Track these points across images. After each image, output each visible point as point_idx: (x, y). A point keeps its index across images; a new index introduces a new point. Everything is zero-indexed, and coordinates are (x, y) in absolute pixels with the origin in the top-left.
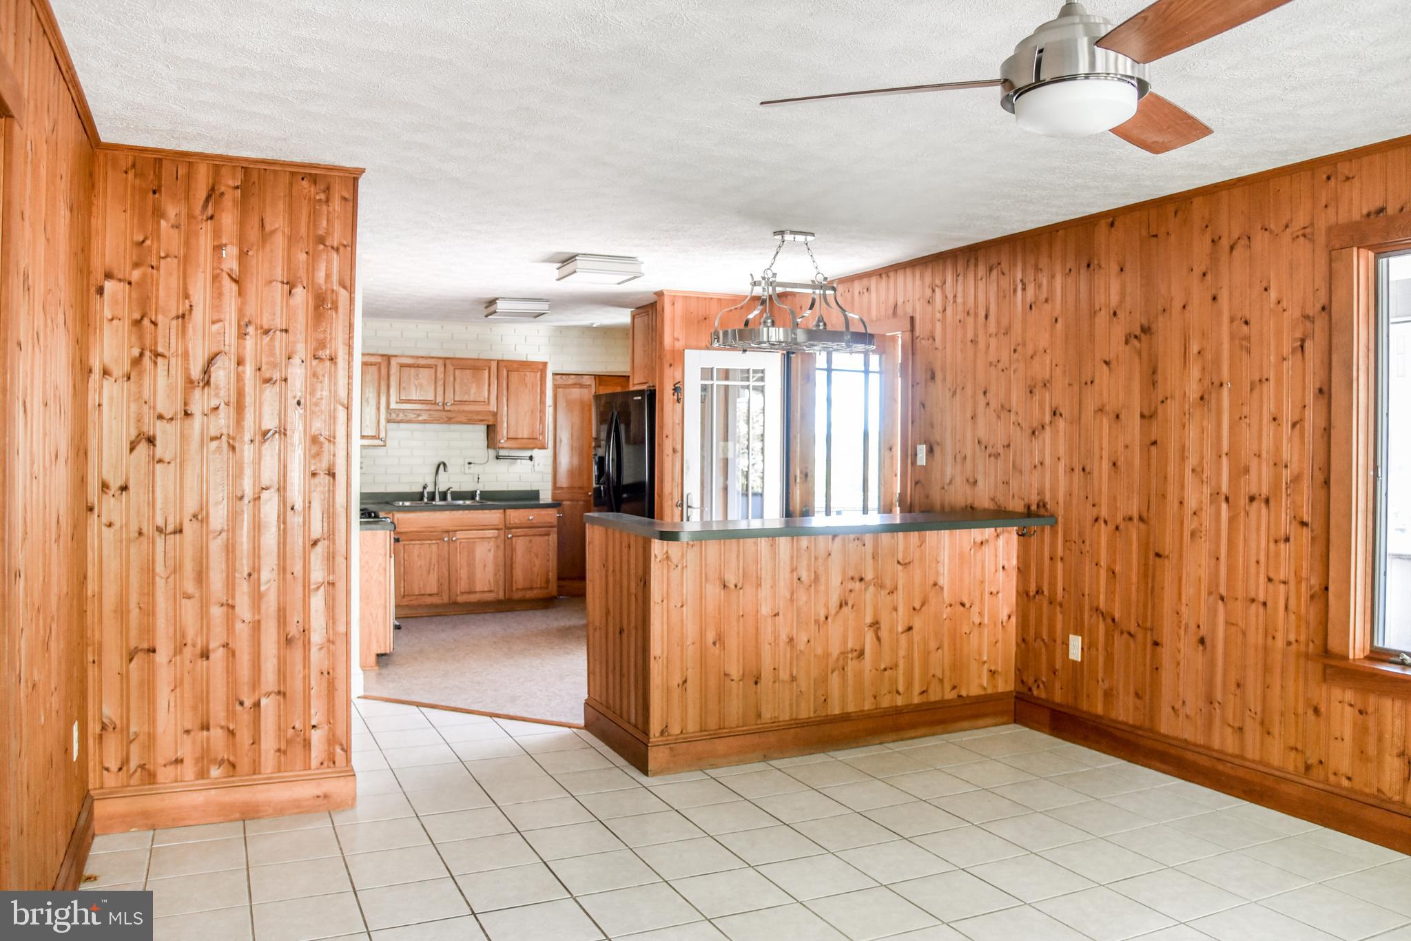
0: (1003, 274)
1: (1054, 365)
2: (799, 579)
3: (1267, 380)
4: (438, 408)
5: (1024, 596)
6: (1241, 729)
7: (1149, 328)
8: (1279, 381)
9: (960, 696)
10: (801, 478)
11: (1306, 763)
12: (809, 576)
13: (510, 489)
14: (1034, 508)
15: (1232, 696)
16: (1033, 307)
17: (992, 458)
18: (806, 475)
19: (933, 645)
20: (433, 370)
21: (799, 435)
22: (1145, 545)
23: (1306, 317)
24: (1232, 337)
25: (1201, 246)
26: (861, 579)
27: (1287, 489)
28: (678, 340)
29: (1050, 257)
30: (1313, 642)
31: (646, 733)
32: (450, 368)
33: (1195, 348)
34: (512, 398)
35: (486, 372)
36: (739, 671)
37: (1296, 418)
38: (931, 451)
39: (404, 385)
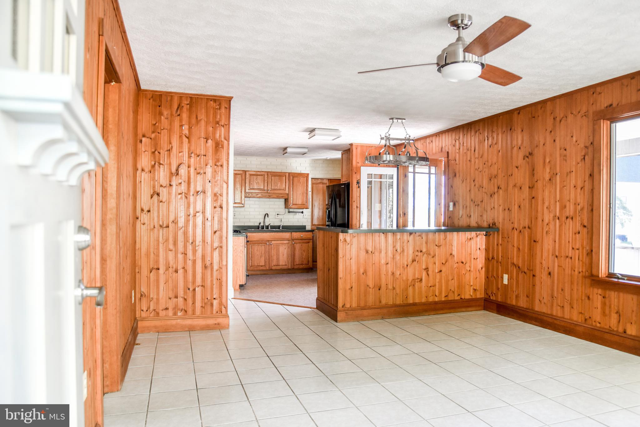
0: (480, 134)
1: (498, 169)
2: (396, 250)
3: (572, 171)
4: (265, 192)
5: (488, 260)
6: (563, 307)
7: (532, 153)
8: (576, 172)
9: (461, 298)
10: (402, 215)
11: (585, 318)
12: (400, 249)
13: (294, 225)
14: (491, 225)
15: (560, 294)
16: (491, 146)
17: (476, 207)
18: (405, 214)
19: (450, 278)
20: (263, 177)
21: (402, 198)
22: (530, 238)
23: (586, 147)
24: (560, 155)
25: (550, 121)
26: (421, 251)
27: (579, 213)
28: (359, 163)
29: (497, 126)
30: (587, 271)
31: (337, 307)
32: (270, 176)
33: (548, 160)
34: (295, 188)
35: (284, 177)
36: (372, 285)
37: (582, 186)
38: (454, 205)
39: (251, 182)
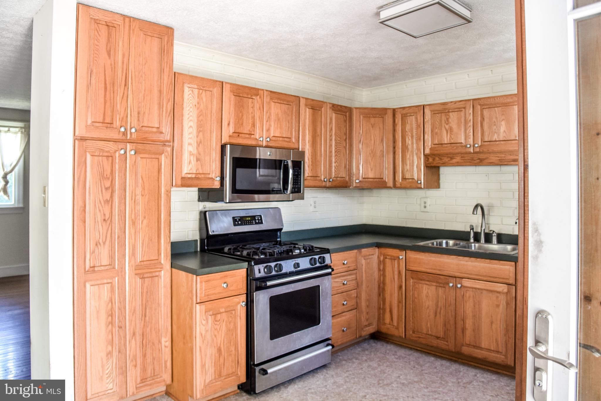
4: (467, 150)
20: (462, 113)
32: (478, 108)
39: (436, 130)
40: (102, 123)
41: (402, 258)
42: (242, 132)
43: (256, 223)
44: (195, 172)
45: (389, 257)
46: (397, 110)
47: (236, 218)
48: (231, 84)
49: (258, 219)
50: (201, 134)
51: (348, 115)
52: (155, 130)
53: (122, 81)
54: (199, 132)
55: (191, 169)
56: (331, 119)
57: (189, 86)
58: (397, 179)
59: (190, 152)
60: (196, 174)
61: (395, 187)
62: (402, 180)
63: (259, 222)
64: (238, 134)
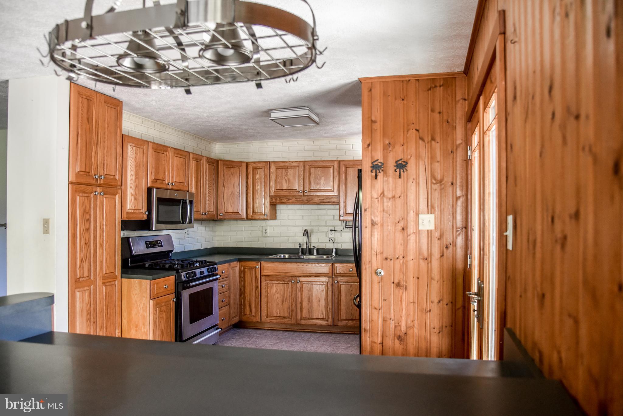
4: (300, 194)
20: (297, 169)
32: (307, 168)
34: (349, 185)
39: (279, 180)
40: (84, 172)
41: (258, 267)
42: (158, 179)
43: (159, 246)
44: (134, 208)
45: (248, 268)
46: (249, 163)
47: (147, 242)
48: (153, 143)
49: (160, 243)
50: (137, 180)
51: (215, 166)
52: (112, 177)
53: (95, 141)
54: (136, 178)
55: (132, 206)
56: (206, 169)
57: (130, 144)
58: (248, 213)
59: (132, 193)
60: (134, 209)
61: (247, 218)
62: (252, 214)
63: (160, 245)
64: (156, 180)
